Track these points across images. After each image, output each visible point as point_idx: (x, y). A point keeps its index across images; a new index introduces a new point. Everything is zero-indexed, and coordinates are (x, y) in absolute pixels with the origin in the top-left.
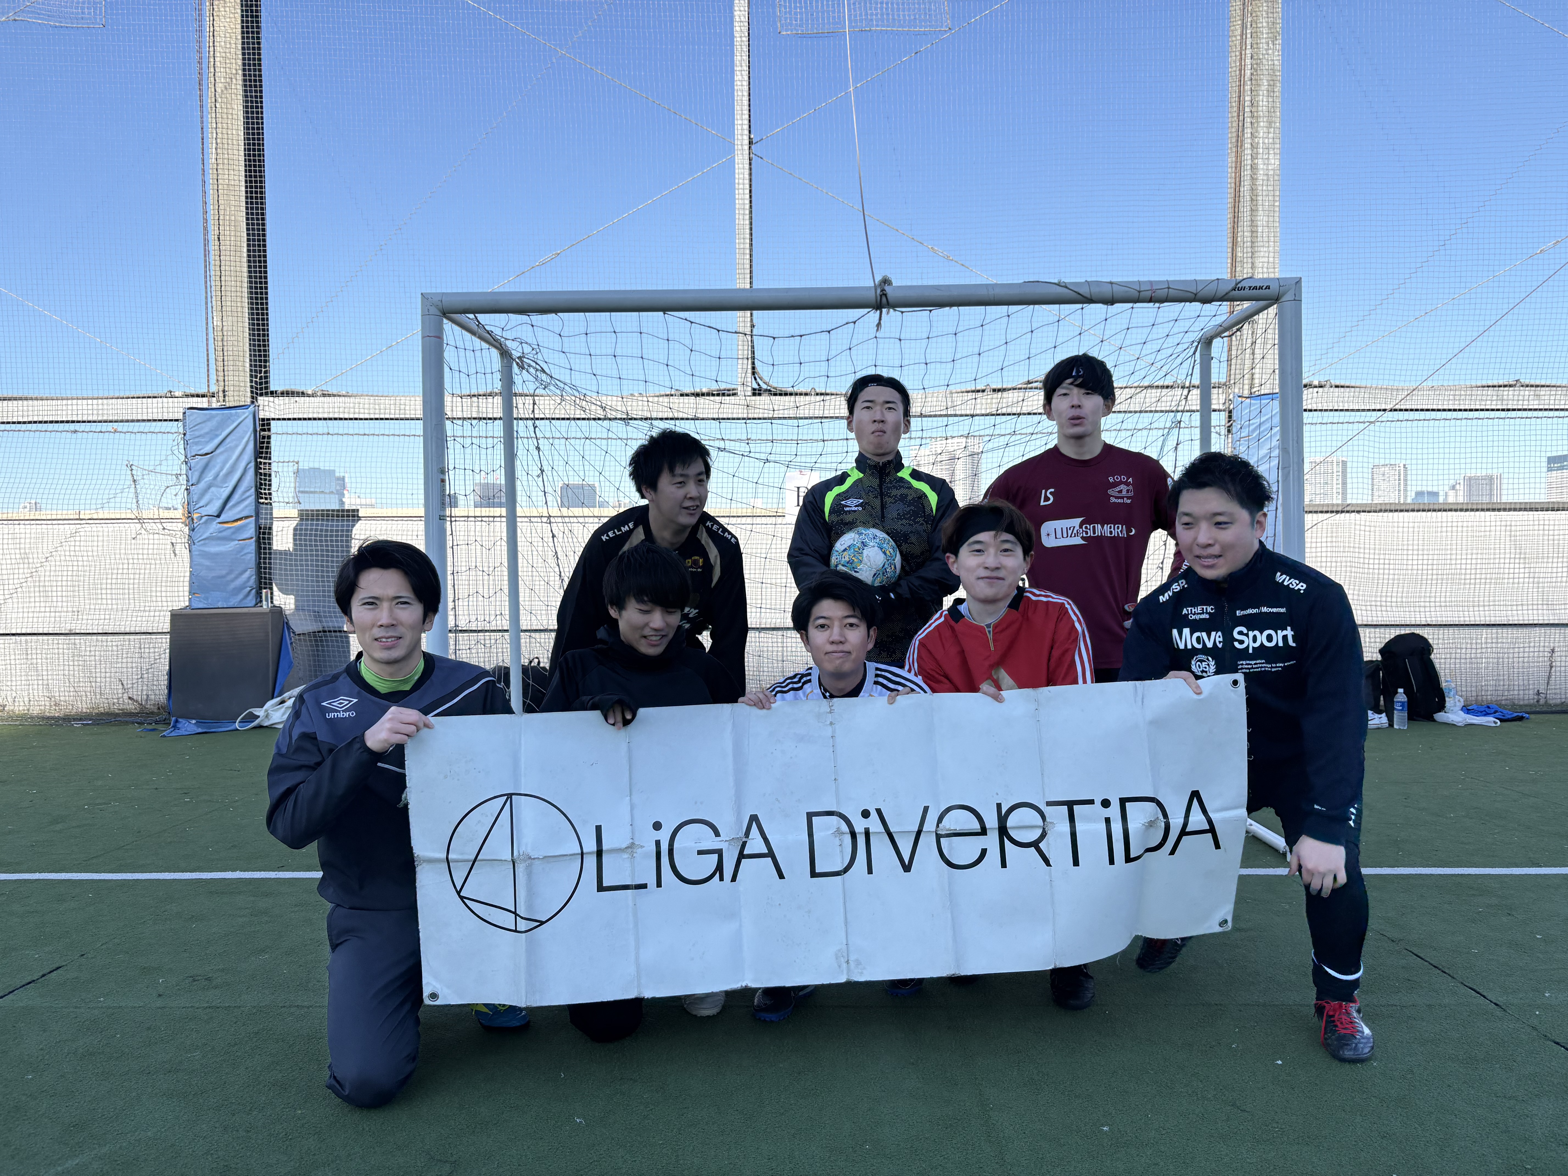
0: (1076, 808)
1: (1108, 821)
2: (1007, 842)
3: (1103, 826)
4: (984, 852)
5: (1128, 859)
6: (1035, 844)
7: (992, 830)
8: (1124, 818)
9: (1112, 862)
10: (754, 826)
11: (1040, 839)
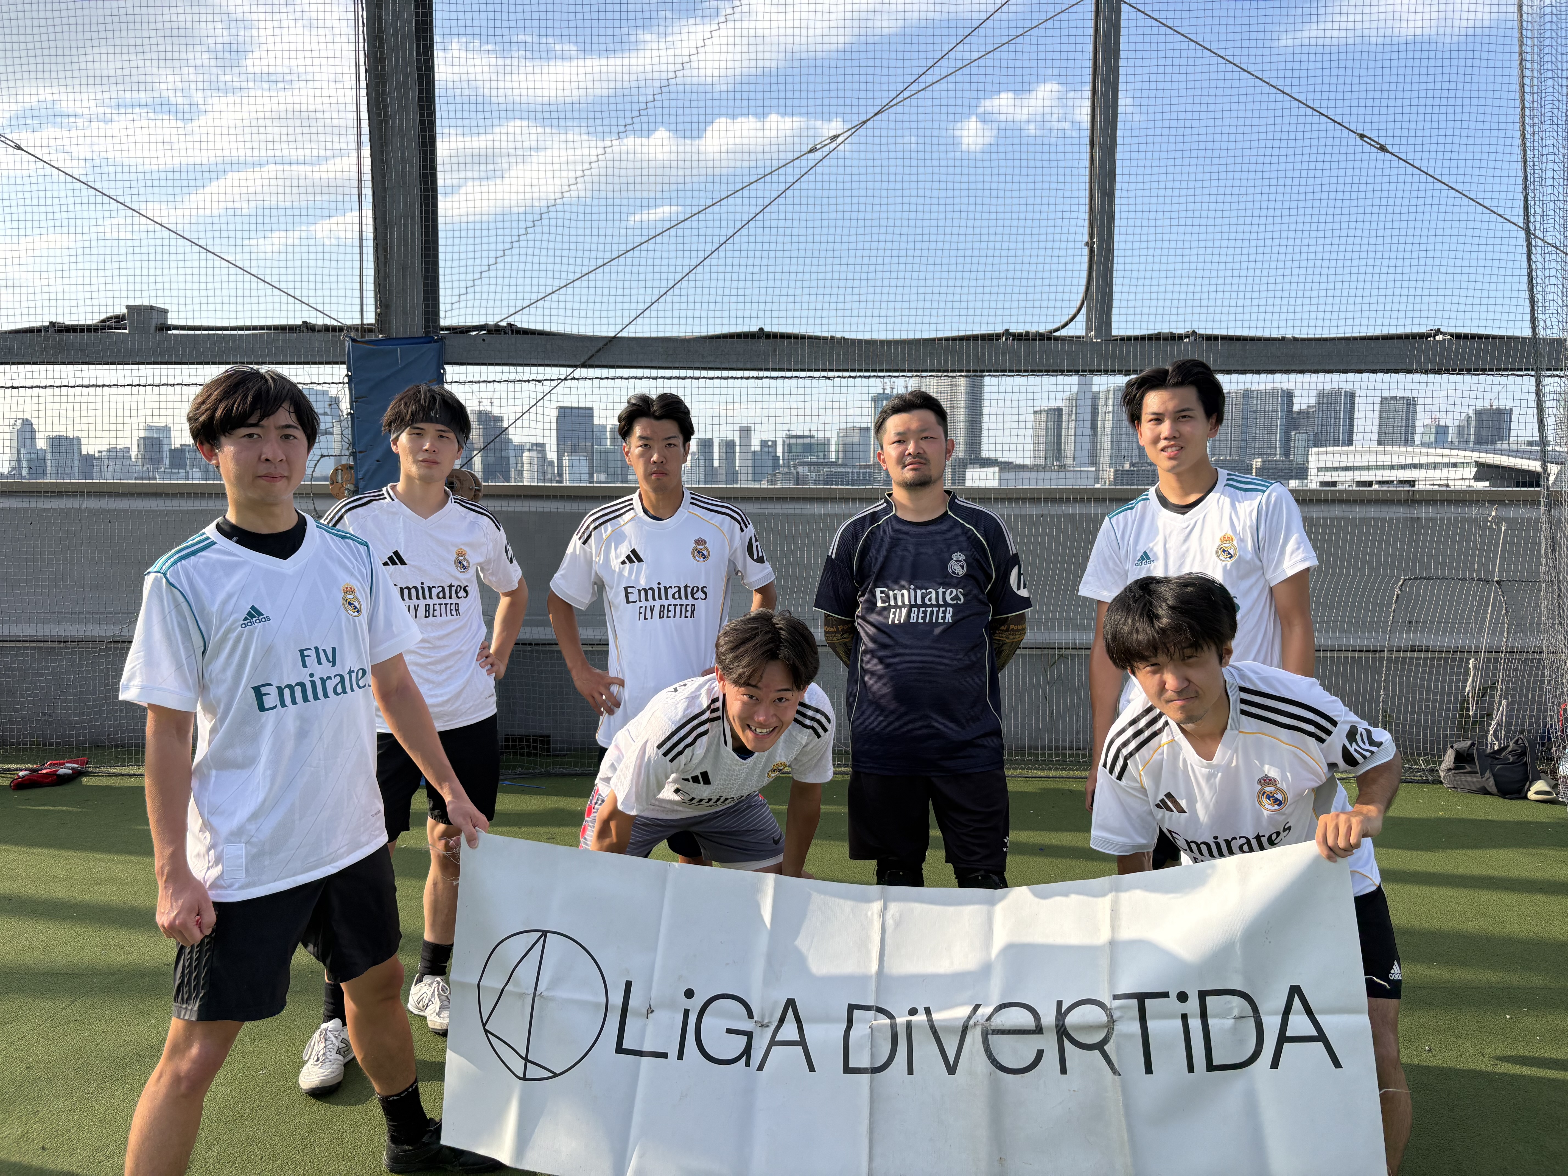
0: (1148, 1002)
1: (1184, 1017)
2: (1067, 1044)
3: (1179, 1023)
4: (1040, 1054)
5: (1211, 1067)
6: (1100, 1046)
7: (1049, 1028)
8: (1204, 1015)
9: (1191, 1069)
10: (790, 1011)
11: (1105, 1041)
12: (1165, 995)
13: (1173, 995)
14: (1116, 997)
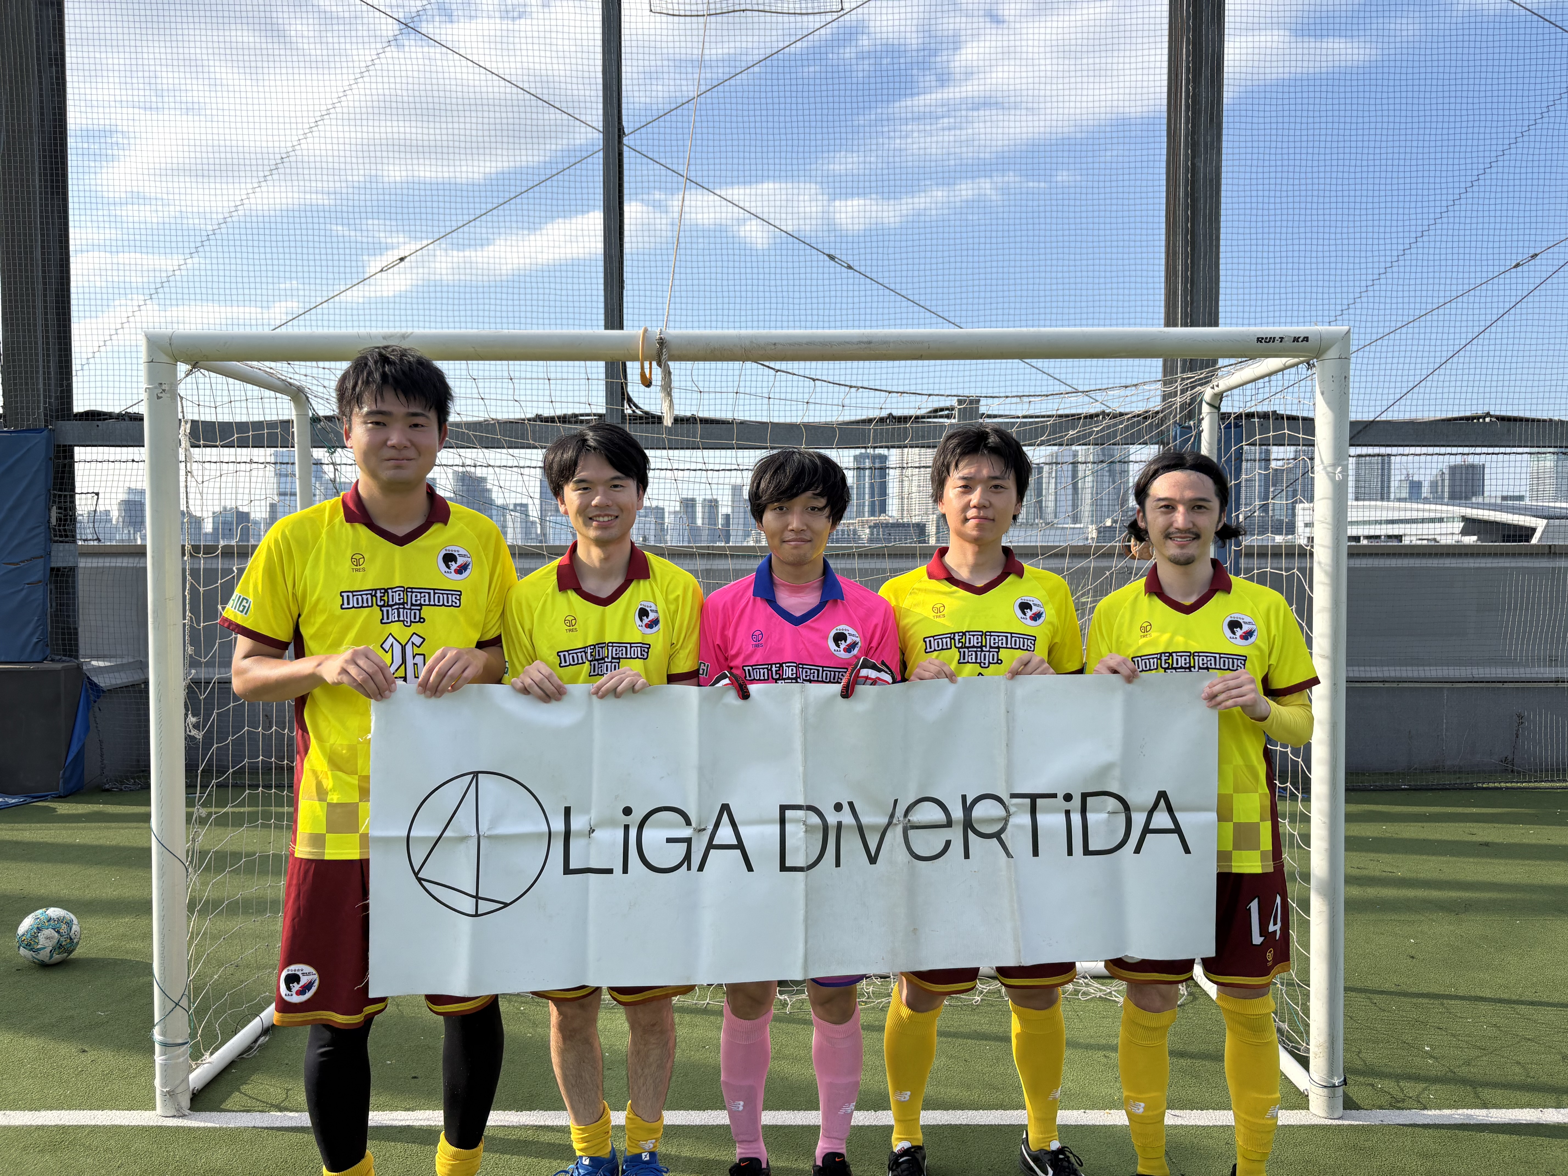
0: (1038, 801)
1: (1067, 812)
2: (970, 834)
3: (1063, 818)
4: (948, 843)
5: (1087, 852)
6: (997, 835)
7: (958, 822)
8: (1084, 811)
9: (1070, 853)
10: (725, 816)
11: (1003, 830)
12: (1054, 796)
13: (1060, 796)
14: (1013, 796)
